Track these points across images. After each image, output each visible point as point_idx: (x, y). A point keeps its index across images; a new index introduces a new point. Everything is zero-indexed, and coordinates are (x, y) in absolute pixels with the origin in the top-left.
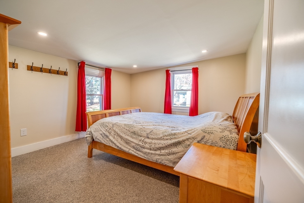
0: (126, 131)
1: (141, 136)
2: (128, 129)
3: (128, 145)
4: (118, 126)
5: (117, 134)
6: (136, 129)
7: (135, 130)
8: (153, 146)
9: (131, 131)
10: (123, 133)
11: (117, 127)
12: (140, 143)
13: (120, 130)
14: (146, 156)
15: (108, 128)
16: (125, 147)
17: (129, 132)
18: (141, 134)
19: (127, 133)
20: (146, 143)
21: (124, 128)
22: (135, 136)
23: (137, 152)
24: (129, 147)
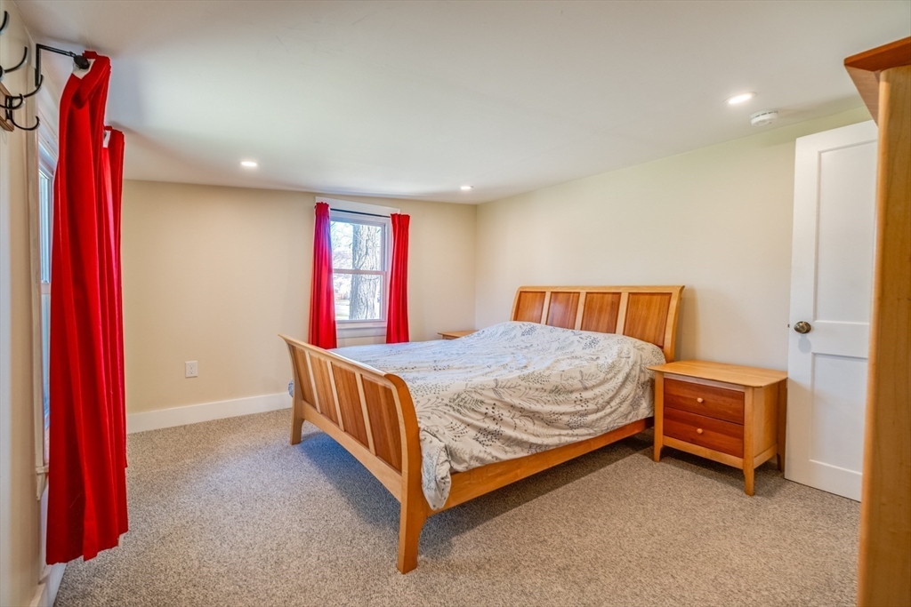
0: (537, 392)
1: (571, 392)
2: (538, 386)
3: (553, 426)
4: (513, 390)
5: (518, 414)
6: (555, 380)
7: (556, 384)
8: (601, 401)
9: (549, 387)
10: (535, 402)
11: (510, 392)
12: (579, 408)
13: (523, 398)
14: (591, 431)
15: (485, 406)
16: (548, 436)
17: (545, 394)
18: (572, 386)
19: (543, 399)
20: (587, 401)
21: (530, 389)
22: (561, 398)
23: (576, 432)
24: (557, 432)
